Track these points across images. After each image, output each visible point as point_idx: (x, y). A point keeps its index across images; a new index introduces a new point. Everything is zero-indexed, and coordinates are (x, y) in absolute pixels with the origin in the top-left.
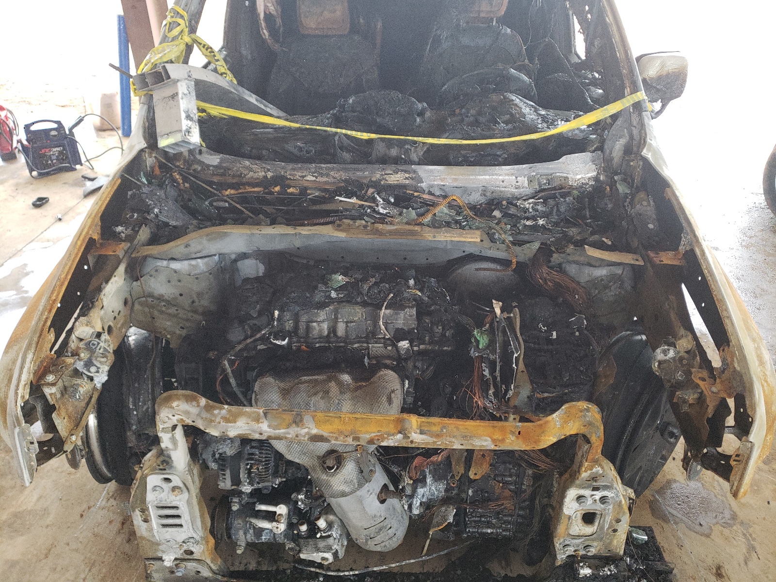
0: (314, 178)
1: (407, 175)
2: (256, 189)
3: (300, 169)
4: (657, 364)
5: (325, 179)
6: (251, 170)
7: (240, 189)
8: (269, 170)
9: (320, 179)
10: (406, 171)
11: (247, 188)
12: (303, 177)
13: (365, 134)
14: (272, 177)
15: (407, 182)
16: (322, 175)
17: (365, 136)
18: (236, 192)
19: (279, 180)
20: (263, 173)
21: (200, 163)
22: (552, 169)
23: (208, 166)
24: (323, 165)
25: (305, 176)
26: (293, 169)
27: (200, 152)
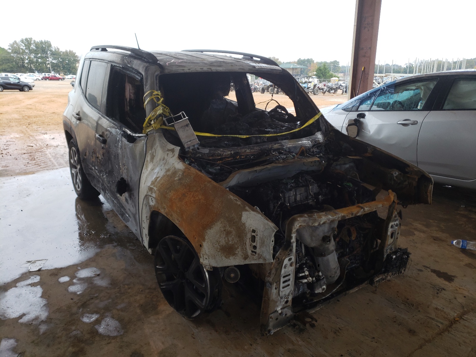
0: (250, 151)
1: (279, 145)
2: (230, 159)
3: (243, 148)
4: (395, 177)
5: (253, 151)
6: (224, 152)
7: (223, 160)
8: (231, 151)
9: (251, 151)
10: (278, 143)
11: (226, 159)
12: (245, 151)
13: (245, 136)
14: (234, 153)
15: (280, 147)
16: (252, 149)
17: (245, 137)
18: (222, 162)
19: (237, 154)
20: (230, 152)
21: (200, 153)
22: (315, 137)
23: (204, 154)
24: (251, 146)
25: (246, 151)
26: (241, 149)
27: (198, 149)
